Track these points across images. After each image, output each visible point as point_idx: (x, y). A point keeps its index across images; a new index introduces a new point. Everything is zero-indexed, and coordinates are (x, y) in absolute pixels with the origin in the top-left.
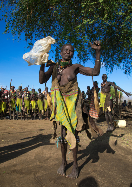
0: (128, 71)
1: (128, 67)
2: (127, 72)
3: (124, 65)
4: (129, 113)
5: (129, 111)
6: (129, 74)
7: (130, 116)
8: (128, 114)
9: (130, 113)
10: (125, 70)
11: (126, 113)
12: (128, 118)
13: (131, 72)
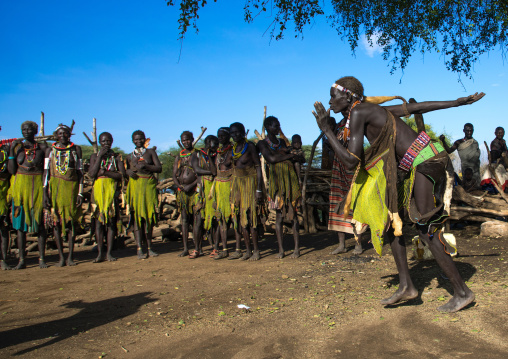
0: (460, 62)
1: (462, 46)
2: (459, 65)
3: (449, 39)
4: (470, 209)
5: (468, 201)
6: (465, 71)
7: (473, 218)
8: (465, 214)
9: (472, 207)
10: (452, 55)
11: (461, 208)
12: (468, 228)
13: (471, 63)
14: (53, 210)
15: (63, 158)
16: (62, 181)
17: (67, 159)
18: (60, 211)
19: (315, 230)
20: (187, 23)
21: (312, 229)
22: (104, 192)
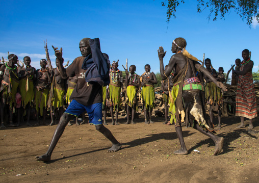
14: (110, 99)
15: (115, 76)
16: (114, 87)
17: (116, 77)
18: (113, 100)
19: (227, 116)
20: (171, 14)
21: (226, 115)
22: (131, 92)
